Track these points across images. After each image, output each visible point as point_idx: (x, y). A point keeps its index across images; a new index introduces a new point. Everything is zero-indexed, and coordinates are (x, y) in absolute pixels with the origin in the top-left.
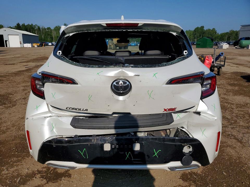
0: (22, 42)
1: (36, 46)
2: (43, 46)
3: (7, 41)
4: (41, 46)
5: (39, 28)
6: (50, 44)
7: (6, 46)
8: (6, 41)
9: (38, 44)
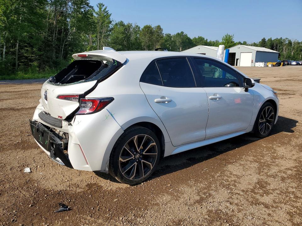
0: (254, 61)
1: (270, 66)
2: (281, 66)
3: (239, 59)
4: (278, 65)
5: (290, 43)
6: (294, 63)
7: (236, 65)
8: (237, 59)
9: (275, 63)
